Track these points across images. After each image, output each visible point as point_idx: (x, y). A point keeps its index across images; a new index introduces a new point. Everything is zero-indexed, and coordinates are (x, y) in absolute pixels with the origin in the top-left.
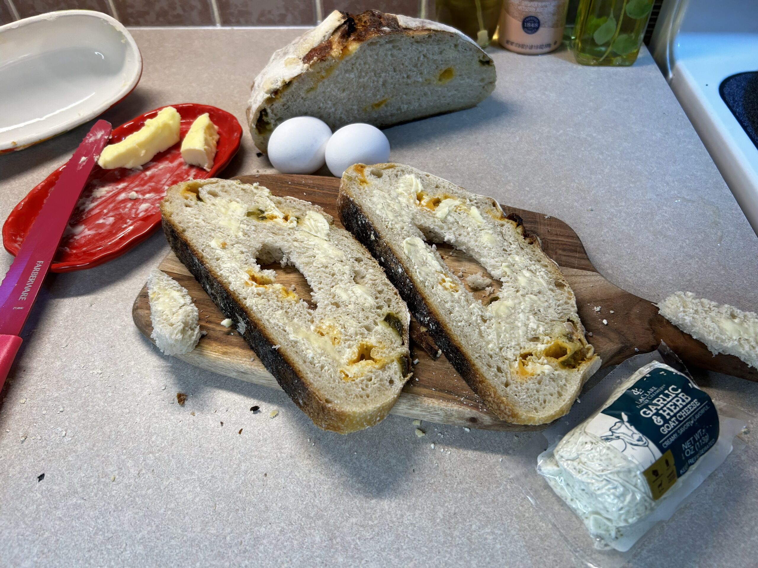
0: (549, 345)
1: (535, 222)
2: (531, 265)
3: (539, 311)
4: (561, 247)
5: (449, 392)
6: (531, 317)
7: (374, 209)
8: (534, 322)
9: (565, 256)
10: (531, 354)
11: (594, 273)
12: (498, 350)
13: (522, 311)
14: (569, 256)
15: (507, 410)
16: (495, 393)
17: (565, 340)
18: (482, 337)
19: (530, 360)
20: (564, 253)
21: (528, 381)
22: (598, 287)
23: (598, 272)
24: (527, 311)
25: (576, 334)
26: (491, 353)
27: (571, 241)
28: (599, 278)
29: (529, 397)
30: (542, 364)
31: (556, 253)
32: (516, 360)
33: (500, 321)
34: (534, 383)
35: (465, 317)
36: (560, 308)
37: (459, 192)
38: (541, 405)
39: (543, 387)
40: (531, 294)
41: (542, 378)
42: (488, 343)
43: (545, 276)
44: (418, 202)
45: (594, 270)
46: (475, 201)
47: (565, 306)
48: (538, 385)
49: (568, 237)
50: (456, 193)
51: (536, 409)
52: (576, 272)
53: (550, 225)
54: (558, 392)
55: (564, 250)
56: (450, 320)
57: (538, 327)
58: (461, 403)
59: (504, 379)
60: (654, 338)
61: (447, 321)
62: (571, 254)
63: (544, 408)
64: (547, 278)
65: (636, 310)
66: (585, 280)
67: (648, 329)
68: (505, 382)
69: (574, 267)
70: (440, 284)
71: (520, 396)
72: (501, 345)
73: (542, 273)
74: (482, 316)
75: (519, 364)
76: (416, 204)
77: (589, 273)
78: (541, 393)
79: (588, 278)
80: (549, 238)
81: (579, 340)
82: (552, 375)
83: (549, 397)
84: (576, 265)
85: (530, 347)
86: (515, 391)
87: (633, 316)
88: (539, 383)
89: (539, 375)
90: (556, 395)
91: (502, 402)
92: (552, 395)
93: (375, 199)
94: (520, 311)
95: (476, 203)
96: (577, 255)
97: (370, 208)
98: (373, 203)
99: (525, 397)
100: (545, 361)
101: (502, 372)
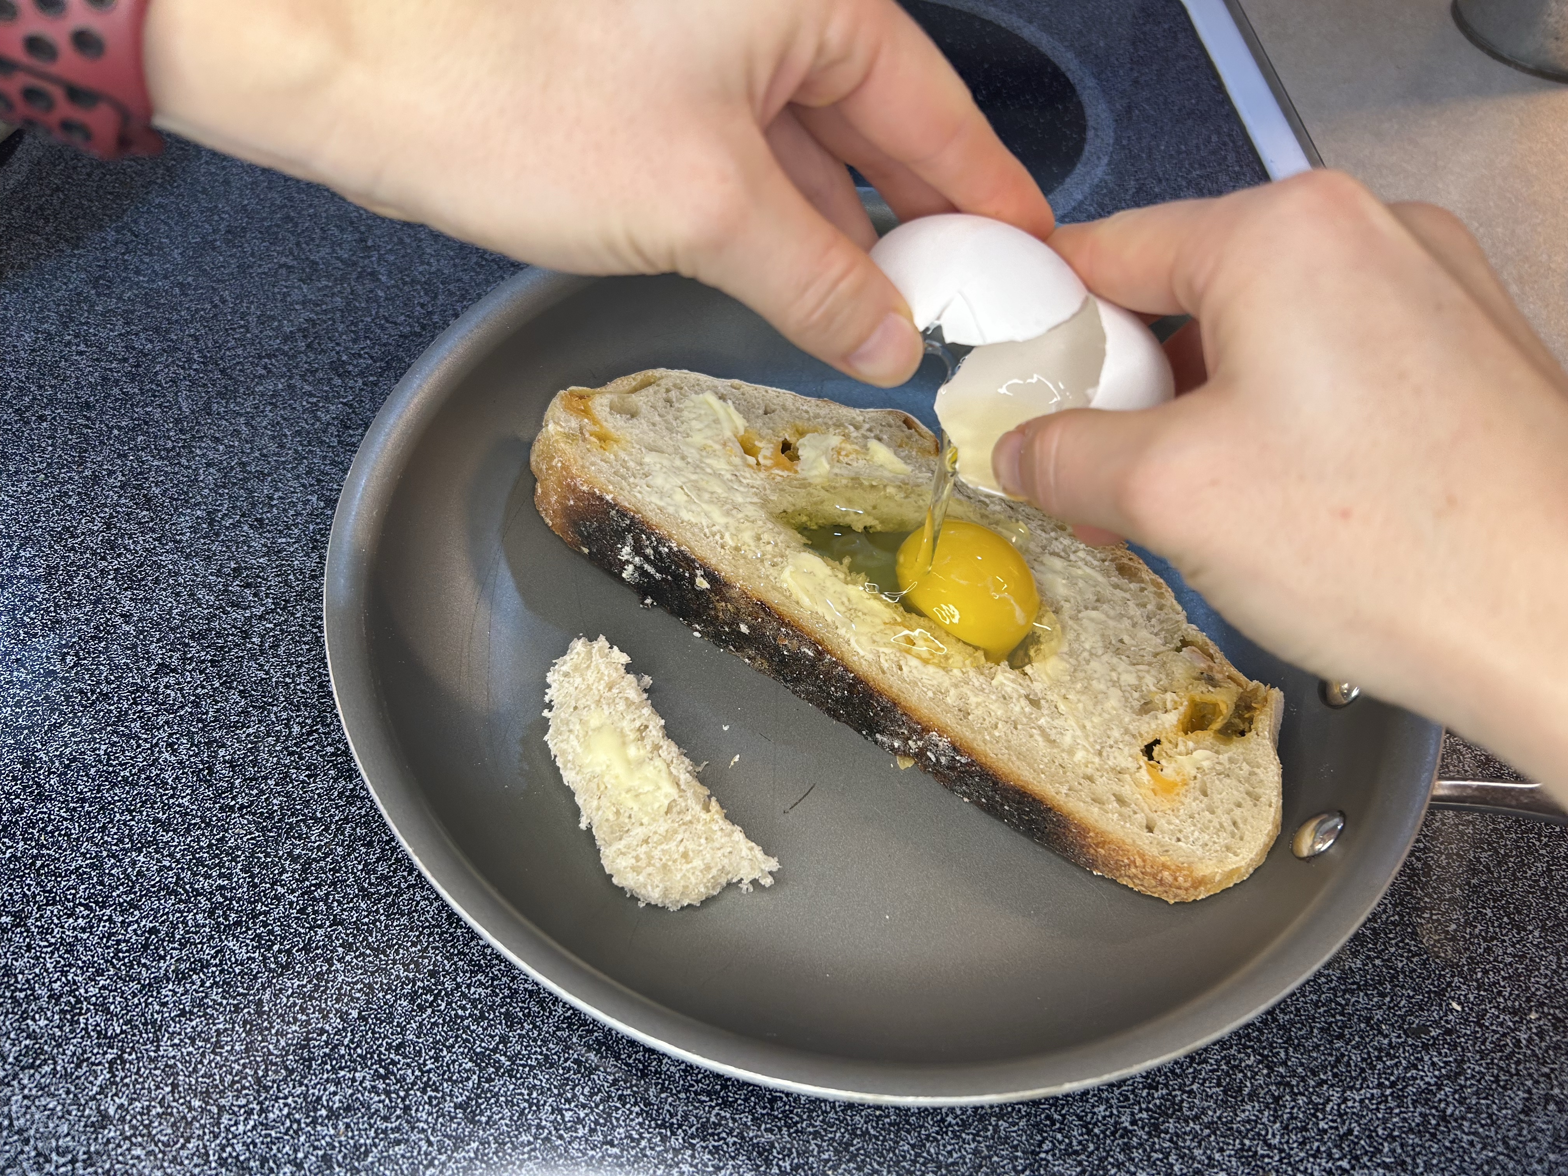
0: (1182, 709)
2: (1050, 541)
3: (1121, 641)
6: (1115, 660)
7: (671, 510)
8: (1127, 672)
10: (1157, 742)
12: (1097, 760)
13: (1091, 654)
15: (1181, 879)
16: (1142, 856)
17: (1203, 687)
18: (1052, 742)
19: (1160, 754)
21: (1183, 799)
24: (1100, 652)
25: (1216, 667)
26: (1089, 771)
29: (1202, 831)
30: (1189, 753)
32: (1140, 767)
33: (1063, 691)
34: (1195, 799)
35: (999, 713)
36: (1153, 621)
37: (822, 412)
38: (1233, 835)
39: (1216, 797)
40: (1086, 608)
41: (1204, 783)
42: (1071, 752)
43: (1089, 558)
44: (751, 460)
46: (867, 426)
47: (1162, 615)
48: (1205, 799)
50: (817, 416)
51: (1228, 848)
54: (1248, 793)
56: (973, 731)
57: (1140, 678)
59: (1140, 818)
61: (968, 734)
63: (1242, 839)
64: (1096, 563)
68: (1144, 823)
70: (908, 651)
71: (1187, 837)
72: (1098, 747)
73: (1081, 554)
74: (1027, 697)
75: (1148, 772)
76: (749, 466)
78: (1219, 811)
81: (1229, 677)
82: (1218, 767)
83: (1238, 812)
85: (1148, 728)
86: (1173, 833)
88: (1205, 794)
89: (1195, 778)
90: (1249, 802)
91: (1165, 867)
92: (1239, 805)
93: (659, 481)
94: (1086, 654)
95: (870, 430)
97: (661, 509)
98: (662, 494)
99: (1196, 834)
100: (1191, 744)
101: (1129, 806)
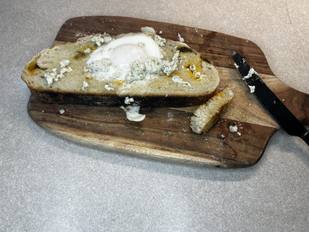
1: (241, 45)
4: (255, 60)
5: (206, 153)
9: (258, 66)
11: (273, 76)
14: (259, 66)
20: (257, 64)
22: (276, 85)
23: (275, 76)
27: (260, 56)
28: (276, 79)
31: (253, 64)
45: (273, 75)
49: (259, 54)
52: (264, 76)
53: (249, 46)
55: (257, 62)
58: (212, 159)
60: (305, 114)
62: (261, 65)
65: (295, 99)
66: (269, 81)
67: (301, 110)
69: (263, 73)
77: (271, 76)
79: (270, 80)
80: (249, 55)
84: (264, 72)
87: (294, 102)
96: (264, 65)
